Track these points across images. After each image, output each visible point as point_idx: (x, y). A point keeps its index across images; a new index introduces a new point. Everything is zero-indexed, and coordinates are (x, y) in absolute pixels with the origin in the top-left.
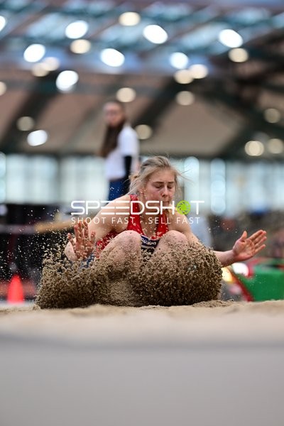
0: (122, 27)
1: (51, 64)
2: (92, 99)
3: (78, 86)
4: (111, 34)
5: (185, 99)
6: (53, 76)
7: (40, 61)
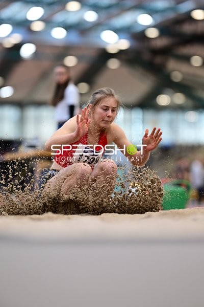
0: (68, 12)
1: (16, 38)
2: (46, 64)
3: (36, 55)
4: (60, 17)
5: (113, 64)
6: (17, 47)
7: (8, 36)
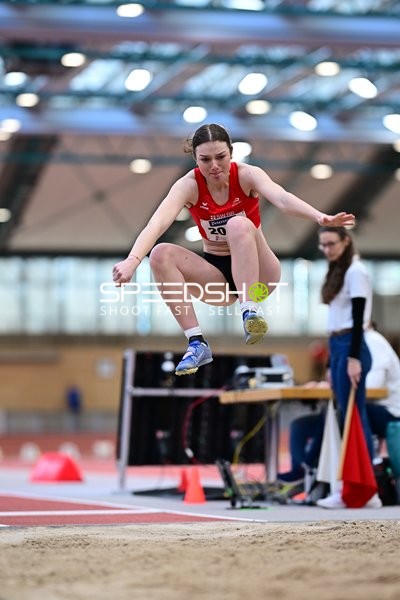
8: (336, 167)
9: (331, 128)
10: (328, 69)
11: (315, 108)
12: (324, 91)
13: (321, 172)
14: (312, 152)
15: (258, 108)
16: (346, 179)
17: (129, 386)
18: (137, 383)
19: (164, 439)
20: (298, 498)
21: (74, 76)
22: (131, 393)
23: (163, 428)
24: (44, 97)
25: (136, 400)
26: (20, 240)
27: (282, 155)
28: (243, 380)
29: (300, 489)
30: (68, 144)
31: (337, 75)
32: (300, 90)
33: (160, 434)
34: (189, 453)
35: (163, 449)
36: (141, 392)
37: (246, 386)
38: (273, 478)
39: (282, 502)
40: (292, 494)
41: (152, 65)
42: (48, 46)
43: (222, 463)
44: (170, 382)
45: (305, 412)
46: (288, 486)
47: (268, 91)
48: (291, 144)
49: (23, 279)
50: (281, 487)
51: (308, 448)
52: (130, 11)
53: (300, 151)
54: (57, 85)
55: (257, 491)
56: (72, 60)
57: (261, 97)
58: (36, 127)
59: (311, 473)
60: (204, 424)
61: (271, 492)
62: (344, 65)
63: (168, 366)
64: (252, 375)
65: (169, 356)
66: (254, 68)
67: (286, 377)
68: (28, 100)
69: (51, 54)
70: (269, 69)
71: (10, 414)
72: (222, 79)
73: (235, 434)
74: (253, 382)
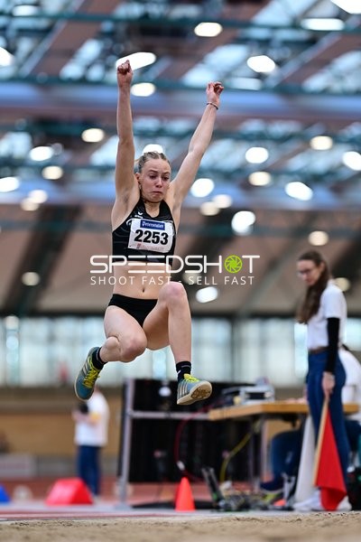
1: (223, 201)
3: (255, 227)
7: (208, 198)
8: (332, 235)
9: (325, 197)
10: (321, 143)
11: (312, 180)
12: (320, 164)
13: (318, 238)
14: (310, 219)
15: (260, 179)
16: (341, 245)
17: (129, 409)
18: (137, 407)
19: (161, 458)
20: (279, 504)
21: (94, 151)
22: (131, 416)
23: (160, 449)
24: (68, 171)
25: (135, 422)
26: (49, 302)
27: (282, 223)
28: (229, 398)
29: (280, 497)
30: (90, 214)
31: (331, 150)
32: (297, 163)
33: (158, 454)
34: (181, 466)
35: (161, 467)
36: (139, 415)
37: (231, 403)
38: (257, 489)
39: (265, 508)
40: (273, 502)
41: (165, 141)
42: (71, 122)
43: (207, 470)
44: (166, 406)
45: (285, 427)
46: (271, 495)
47: (269, 164)
48: (290, 213)
49: (51, 339)
50: (264, 496)
51: (289, 460)
52: (143, 90)
53: (299, 219)
54: (80, 160)
55: (242, 500)
56: (92, 135)
57: (263, 168)
58: (62, 197)
59: (289, 481)
60: (199, 445)
61: (256, 501)
62: (337, 140)
63: (165, 392)
64: (237, 393)
65: (166, 383)
66: (256, 143)
67: (267, 395)
68: (53, 173)
69: (74, 131)
70: (269, 144)
71: (39, 459)
72: (228, 154)
73: (227, 455)
74: (237, 399)
